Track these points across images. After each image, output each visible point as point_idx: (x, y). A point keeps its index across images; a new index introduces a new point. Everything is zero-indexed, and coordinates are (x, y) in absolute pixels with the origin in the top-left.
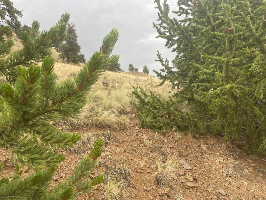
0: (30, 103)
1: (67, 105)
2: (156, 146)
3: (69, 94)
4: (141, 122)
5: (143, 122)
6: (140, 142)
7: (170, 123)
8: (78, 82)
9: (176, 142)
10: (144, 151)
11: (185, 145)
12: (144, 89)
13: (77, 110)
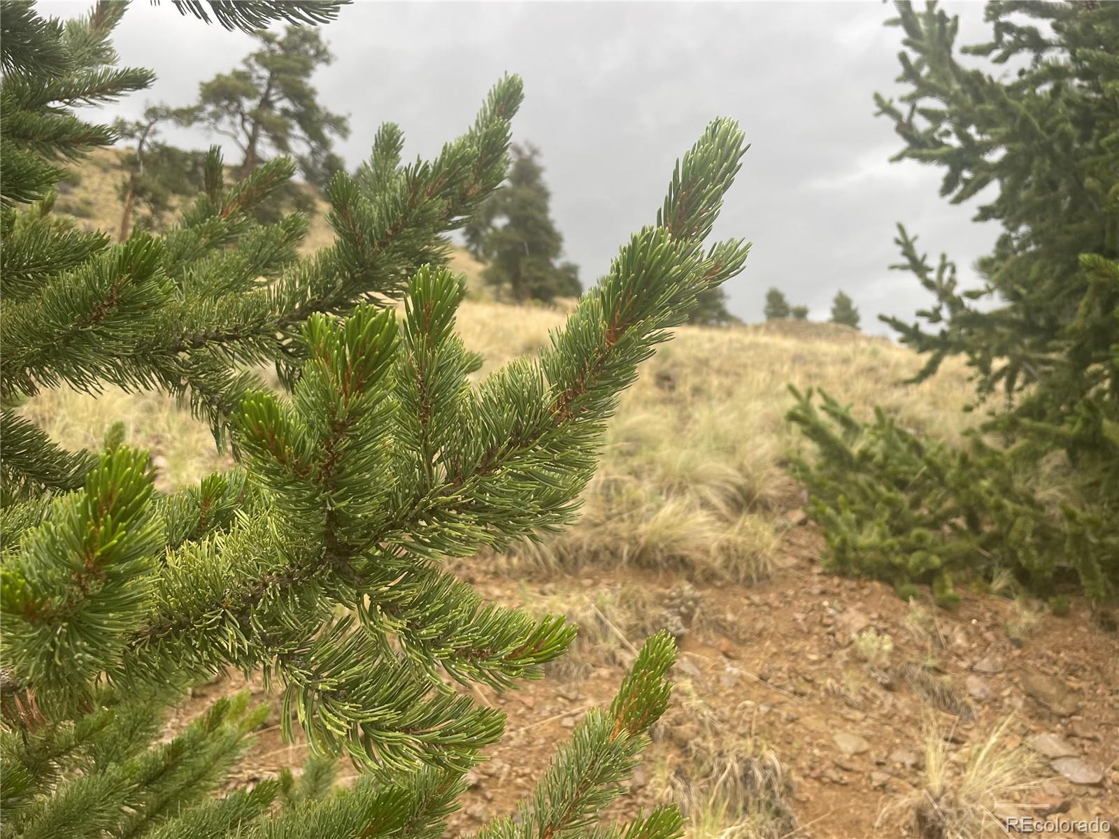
0: (355, 477)
1: (510, 486)
2: (913, 660)
3: (517, 432)
4: (832, 547)
5: (842, 550)
6: (833, 640)
7: (979, 554)
8: (557, 375)
9: (1014, 647)
10: (852, 684)
11: (1061, 663)
12: (842, 400)
13: (552, 503)
